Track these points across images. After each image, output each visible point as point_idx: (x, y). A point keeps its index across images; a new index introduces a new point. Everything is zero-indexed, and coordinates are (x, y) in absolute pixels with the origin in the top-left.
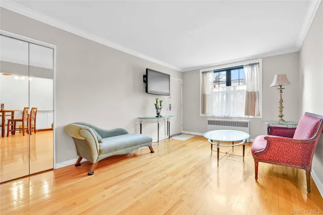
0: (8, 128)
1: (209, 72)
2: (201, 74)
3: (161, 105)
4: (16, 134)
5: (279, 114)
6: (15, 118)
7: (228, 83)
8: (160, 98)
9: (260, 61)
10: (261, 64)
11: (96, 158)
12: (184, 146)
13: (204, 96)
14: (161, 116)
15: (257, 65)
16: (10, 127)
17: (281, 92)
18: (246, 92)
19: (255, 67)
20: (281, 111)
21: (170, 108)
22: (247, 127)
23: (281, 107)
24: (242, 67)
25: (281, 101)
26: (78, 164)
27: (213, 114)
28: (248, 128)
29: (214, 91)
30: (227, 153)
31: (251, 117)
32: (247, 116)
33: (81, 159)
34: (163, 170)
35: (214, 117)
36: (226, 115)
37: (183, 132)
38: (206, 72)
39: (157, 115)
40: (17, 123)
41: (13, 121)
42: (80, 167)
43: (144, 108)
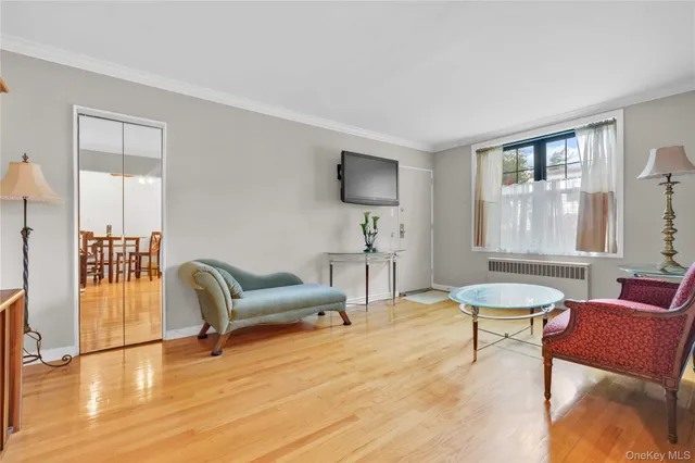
0: (130, 267)
1: (492, 149)
2: (474, 155)
3: (375, 228)
4: (142, 278)
5: (663, 247)
6: (141, 251)
7: (540, 174)
8: (374, 212)
9: (619, 116)
10: (620, 124)
11: (226, 326)
12: (424, 315)
13: (480, 206)
14: (374, 250)
15: (612, 126)
16: (133, 265)
17: (670, 191)
18: (579, 194)
19: (605, 132)
20: (670, 241)
21: (401, 232)
22: (583, 278)
23: (671, 232)
24: (571, 134)
25: (671, 215)
26: (203, 336)
27: (503, 248)
28: (585, 282)
29: (503, 193)
30: (507, 336)
31: (594, 254)
32: (583, 253)
33: (207, 327)
34: (349, 360)
35: (504, 254)
36: (532, 250)
37: (434, 286)
38: (485, 151)
39: (366, 248)
40: (143, 257)
41: (138, 255)
42: (207, 341)
43: (339, 232)
